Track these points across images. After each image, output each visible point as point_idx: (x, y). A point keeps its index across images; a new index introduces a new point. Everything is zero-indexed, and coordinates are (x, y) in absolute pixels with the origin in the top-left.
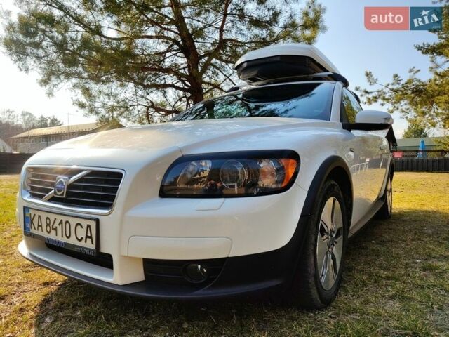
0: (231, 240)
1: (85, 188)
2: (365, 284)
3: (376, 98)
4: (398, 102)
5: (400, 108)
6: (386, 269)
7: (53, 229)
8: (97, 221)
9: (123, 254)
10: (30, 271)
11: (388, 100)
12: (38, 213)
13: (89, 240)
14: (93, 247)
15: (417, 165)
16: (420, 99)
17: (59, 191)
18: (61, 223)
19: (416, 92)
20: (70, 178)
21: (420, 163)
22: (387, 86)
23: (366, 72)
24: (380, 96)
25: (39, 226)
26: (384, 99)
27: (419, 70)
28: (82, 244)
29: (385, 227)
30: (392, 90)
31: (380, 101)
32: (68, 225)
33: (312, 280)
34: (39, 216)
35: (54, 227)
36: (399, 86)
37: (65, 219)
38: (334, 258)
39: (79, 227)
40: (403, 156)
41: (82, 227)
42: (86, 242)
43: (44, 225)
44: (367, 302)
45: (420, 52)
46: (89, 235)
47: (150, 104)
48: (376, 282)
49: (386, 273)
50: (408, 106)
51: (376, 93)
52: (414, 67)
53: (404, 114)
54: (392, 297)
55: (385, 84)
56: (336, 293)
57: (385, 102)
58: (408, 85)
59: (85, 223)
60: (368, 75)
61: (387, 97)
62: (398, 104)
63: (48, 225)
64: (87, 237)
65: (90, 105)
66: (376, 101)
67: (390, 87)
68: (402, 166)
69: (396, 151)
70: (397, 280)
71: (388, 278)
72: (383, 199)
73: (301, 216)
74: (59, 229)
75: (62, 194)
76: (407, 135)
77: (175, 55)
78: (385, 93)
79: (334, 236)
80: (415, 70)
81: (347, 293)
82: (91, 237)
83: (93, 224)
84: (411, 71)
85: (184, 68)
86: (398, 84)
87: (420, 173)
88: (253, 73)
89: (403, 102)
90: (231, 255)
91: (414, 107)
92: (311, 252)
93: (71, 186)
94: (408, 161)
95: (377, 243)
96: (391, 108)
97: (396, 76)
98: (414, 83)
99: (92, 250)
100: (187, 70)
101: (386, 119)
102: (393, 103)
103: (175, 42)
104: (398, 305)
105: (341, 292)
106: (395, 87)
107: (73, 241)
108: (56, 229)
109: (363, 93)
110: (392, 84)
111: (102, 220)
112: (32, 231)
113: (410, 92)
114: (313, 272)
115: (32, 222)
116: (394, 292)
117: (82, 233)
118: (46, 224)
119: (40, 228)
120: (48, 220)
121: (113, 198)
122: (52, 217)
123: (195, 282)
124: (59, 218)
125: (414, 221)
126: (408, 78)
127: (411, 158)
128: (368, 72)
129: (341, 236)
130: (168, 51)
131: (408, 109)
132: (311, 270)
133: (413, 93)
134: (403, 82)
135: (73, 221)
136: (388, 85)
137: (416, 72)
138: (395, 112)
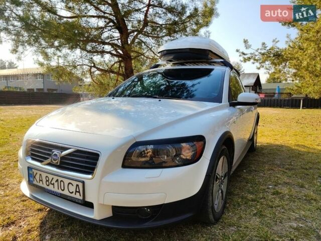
0: (166, 194)
1: (72, 160)
2: (239, 205)
3: (249, 58)
4: (264, 62)
5: (265, 66)
6: (252, 193)
7: (51, 184)
8: (83, 183)
9: (100, 203)
10: (25, 201)
11: (257, 60)
12: (39, 173)
13: (78, 194)
14: (81, 198)
15: (274, 103)
16: (278, 61)
17: (55, 160)
18: (57, 181)
19: (276, 55)
20: (62, 152)
21: (276, 102)
22: (257, 51)
23: (244, 39)
24: (252, 57)
25: (40, 180)
26: (255, 60)
27: (278, 41)
28: (73, 195)
29: (252, 159)
30: (260, 53)
31: (252, 61)
32: (62, 183)
33: (210, 210)
34: (40, 175)
35: (52, 183)
36: (265, 51)
37: (60, 179)
38: (222, 192)
39: (70, 185)
40: (265, 96)
41: (73, 185)
42: (75, 194)
43: (44, 180)
44: (241, 218)
45: (281, 24)
46: (78, 190)
47: (93, 65)
48: (246, 203)
49: (251, 196)
50: (271, 66)
51: (250, 55)
52: (276, 39)
53: (267, 70)
54: (255, 215)
55: (256, 49)
56: (223, 212)
57: (255, 61)
58: (271, 50)
59: (75, 183)
60: (246, 42)
61: (257, 58)
62: (264, 64)
63: (47, 181)
64: (76, 191)
65: (47, 64)
66: (249, 61)
67: (259, 51)
68: (265, 103)
69: (261, 93)
70: (258, 202)
71: (253, 200)
72: (252, 140)
73: (206, 175)
74: (56, 184)
75: (57, 163)
76: (269, 81)
77: (110, 30)
78: (256, 55)
79: (223, 178)
80: (277, 40)
81: (228, 212)
82: (79, 192)
83: (81, 185)
84: (274, 41)
85: (117, 40)
86: (265, 49)
87: (275, 109)
88: (171, 57)
89: (267, 63)
90: (165, 203)
91: (274, 66)
92: (211, 195)
93: (63, 158)
94: (268, 100)
95: (247, 172)
96: (259, 66)
97: (264, 44)
98: (275, 50)
99: (80, 200)
100: (119, 41)
101: (256, 99)
102: (260, 63)
103: (111, 21)
104: (258, 220)
105: (226, 211)
106: (263, 51)
107: (66, 192)
108: (53, 184)
109: (241, 54)
110: (261, 49)
111: (87, 182)
112: (35, 182)
113: (272, 55)
114: (211, 205)
115: (34, 177)
116: (256, 212)
117: (72, 189)
118: (45, 180)
119: (41, 182)
120: (47, 178)
121: (93, 169)
122: (51, 177)
123: (144, 218)
124: (56, 178)
125: (269, 154)
126: (272, 46)
127: (270, 98)
128: (246, 39)
129: (227, 177)
130: (106, 27)
131: (270, 67)
132: (210, 205)
133: (274, 56)
134: (268, 48)
135: (67, 181)
136: (258, 49)
137: (277, 42)
138: (261, 69)
